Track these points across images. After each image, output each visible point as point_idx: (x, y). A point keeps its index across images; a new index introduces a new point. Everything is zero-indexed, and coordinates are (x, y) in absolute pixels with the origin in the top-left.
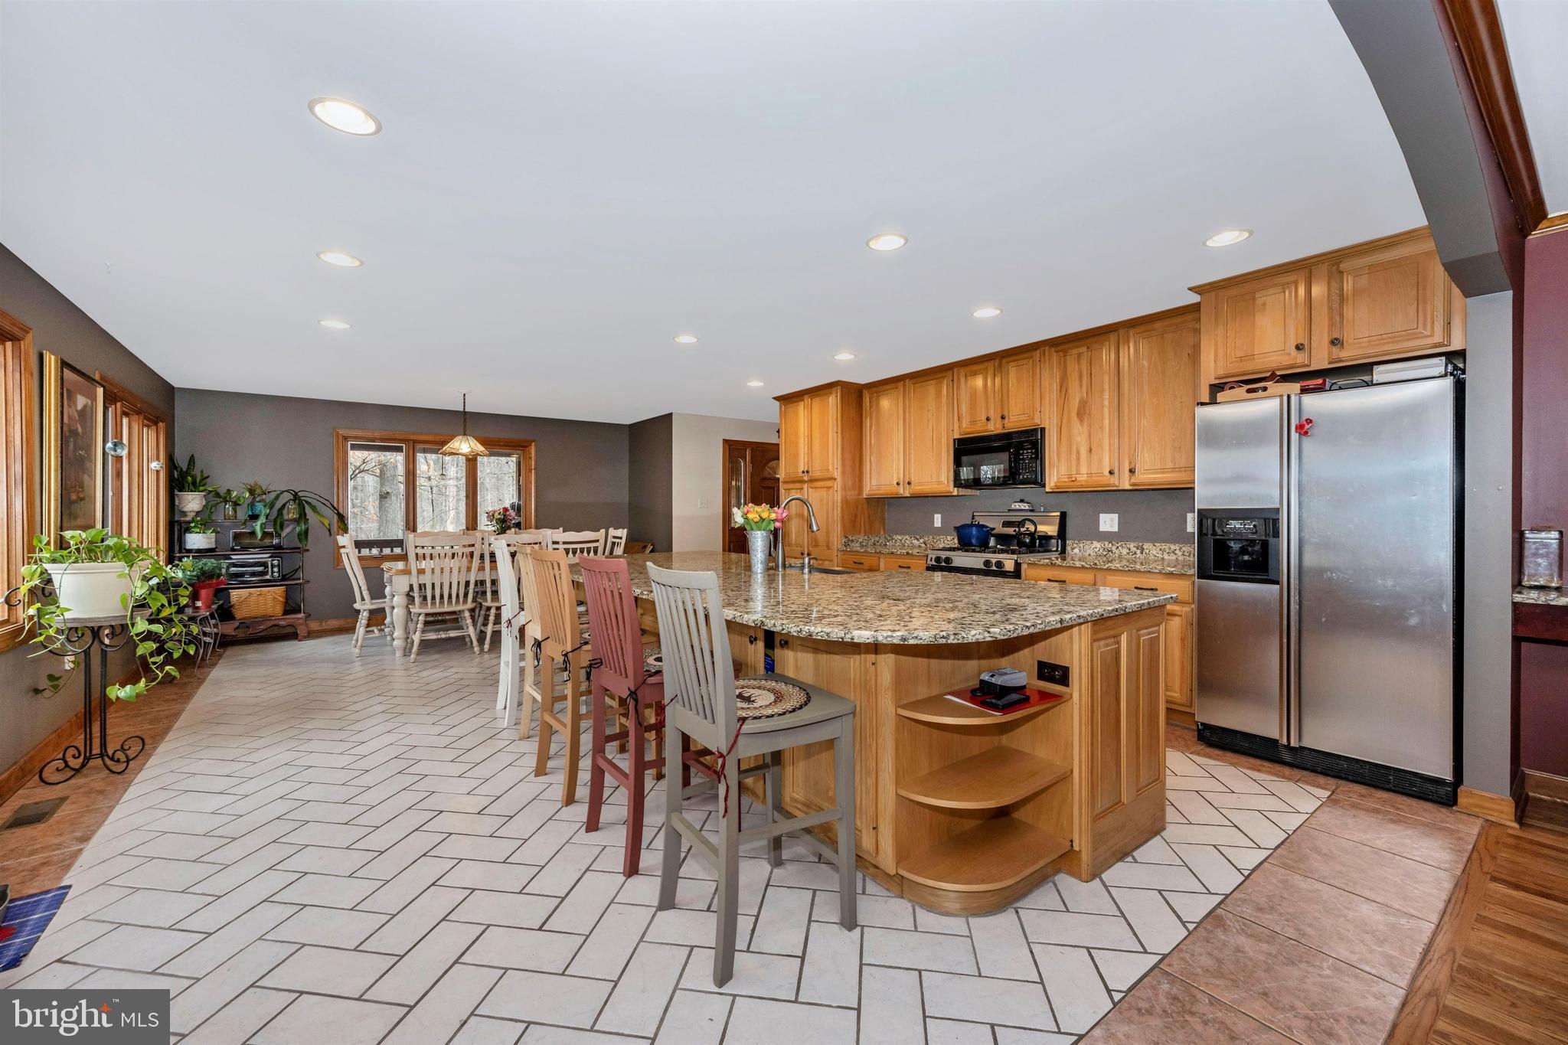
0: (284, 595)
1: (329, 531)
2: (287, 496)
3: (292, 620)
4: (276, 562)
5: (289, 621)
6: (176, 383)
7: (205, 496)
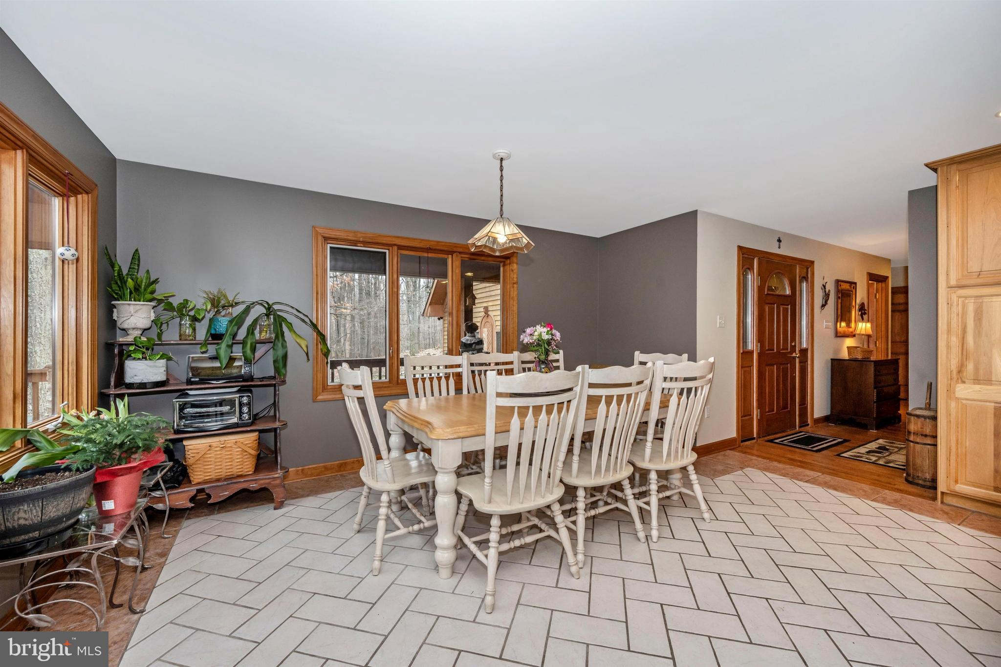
0: (255, 444)
1: (307, 354)
2: (259, 310)
3: (267, 481)
4: (245, 400)
5: (262, 482)
6: (119, 154)
7: (154, 307)
